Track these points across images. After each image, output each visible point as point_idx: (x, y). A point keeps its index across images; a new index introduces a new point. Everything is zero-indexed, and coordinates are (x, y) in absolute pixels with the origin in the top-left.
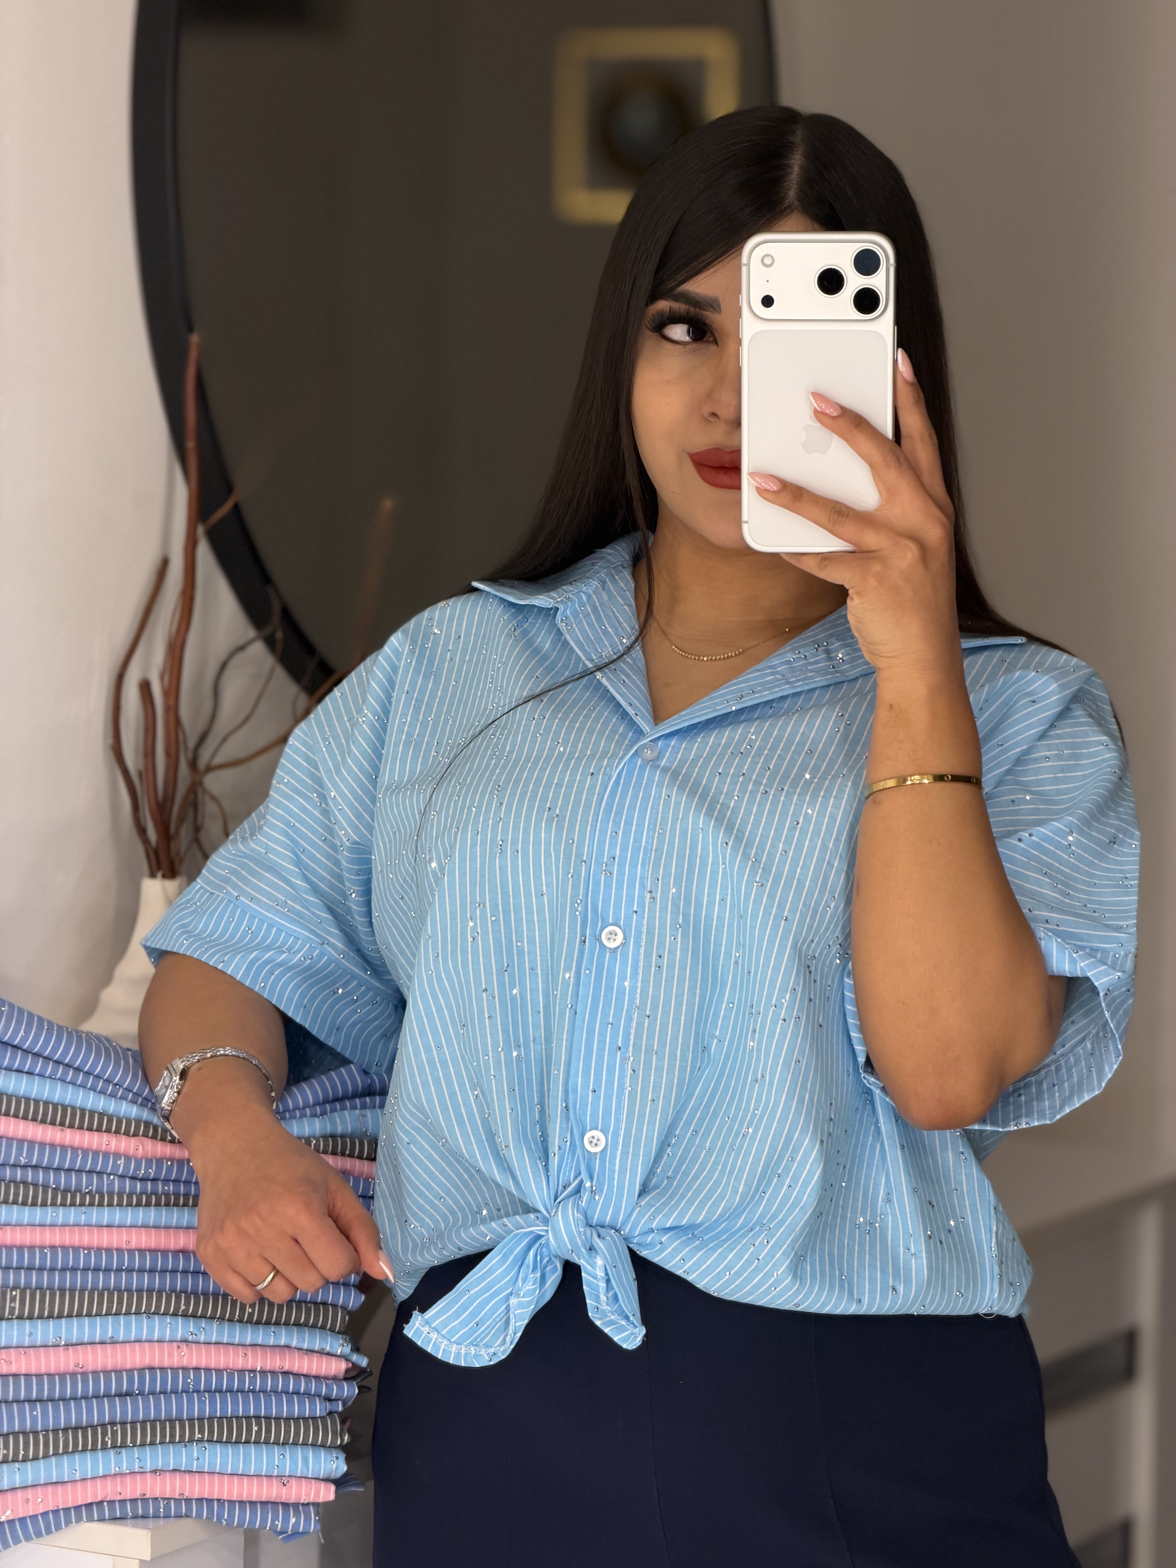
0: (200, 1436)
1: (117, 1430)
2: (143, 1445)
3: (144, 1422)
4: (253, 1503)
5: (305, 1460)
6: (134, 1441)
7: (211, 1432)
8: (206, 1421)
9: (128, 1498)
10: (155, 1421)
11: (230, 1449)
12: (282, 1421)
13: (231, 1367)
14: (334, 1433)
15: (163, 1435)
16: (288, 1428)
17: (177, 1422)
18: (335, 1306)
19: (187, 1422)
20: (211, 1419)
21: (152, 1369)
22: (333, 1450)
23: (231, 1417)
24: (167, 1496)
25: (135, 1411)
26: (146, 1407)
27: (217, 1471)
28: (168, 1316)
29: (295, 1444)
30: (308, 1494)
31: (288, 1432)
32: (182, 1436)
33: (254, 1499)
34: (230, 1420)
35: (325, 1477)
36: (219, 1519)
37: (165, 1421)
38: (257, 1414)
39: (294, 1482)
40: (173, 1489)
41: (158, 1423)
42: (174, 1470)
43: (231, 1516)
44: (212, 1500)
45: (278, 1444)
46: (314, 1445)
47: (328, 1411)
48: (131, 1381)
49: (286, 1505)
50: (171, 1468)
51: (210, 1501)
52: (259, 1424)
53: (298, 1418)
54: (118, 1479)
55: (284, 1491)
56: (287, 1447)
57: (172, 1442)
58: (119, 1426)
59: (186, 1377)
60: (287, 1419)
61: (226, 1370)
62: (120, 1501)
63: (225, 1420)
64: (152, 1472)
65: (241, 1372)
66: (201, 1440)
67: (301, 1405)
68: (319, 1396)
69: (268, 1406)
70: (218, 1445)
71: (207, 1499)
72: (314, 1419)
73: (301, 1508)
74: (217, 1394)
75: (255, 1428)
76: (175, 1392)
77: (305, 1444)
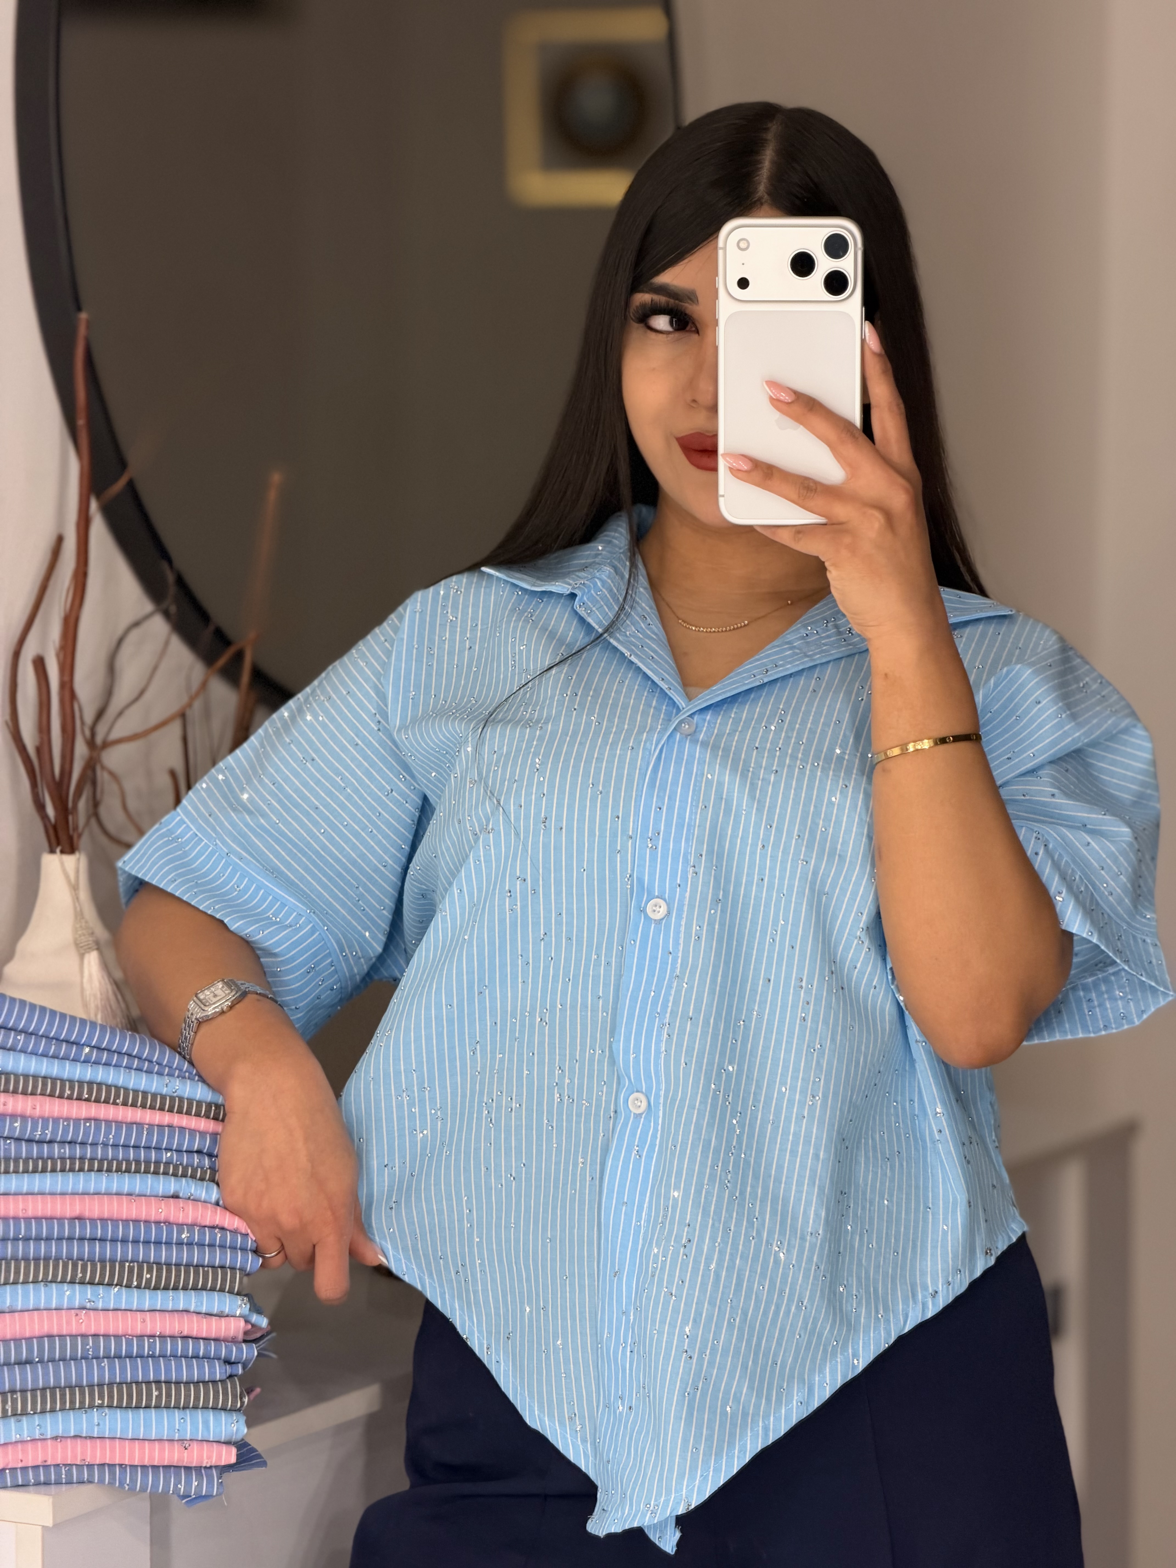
0: (100, 1402)
1: (17, 1399)
2: (43, 1412)
3: (44, 1390)
4: (155, 1468)
5: (206, 1423)
6: (34, 1407)
7: (111, 1397)
8: (105, 1387)
9: (30, 1465)
10: (55, 1388)
11: (130, 1413)
12: (182, 1385)
13: (130, 1332)
14: (234, 1396)
15: (63, 1402)
16: (188, 1391)
17: (77, 1389)
18: (233, 1269)
19: (87, 1389)
20: (110, 1384)
21: (50, 1337)
22: (234, 1413)
23: (131, 1383)
24: (69, 1462)
25: (35, 1379)
26: (46, 1374)
27: (118, 1436)
28: (65, 1284)
29: (195, 1407)
30: (209, 1457)
31: (188, 1396)
32: (82, 1402)
33: (156, 1464)
34: (129, 1385)
35: (227, 1440)
36: (122, 1484)
37: (65, 1387)
38: (157, 1378)
39: (195, 1445)
40: (75, 1456)
41: (58, 1390)
42: (76, 1437)
43: (133, 1480)
44: (115, 1465)
45: (179, 1408)
46: (214, 1408)
47: (228, 1374)
48: (30, 1349)
49: (188, 1469)
50: (72, 1434)
51: (112, 1466)
52: (159, 1389)
53: (198, 1382)
54: (20, 1446)
55: (186, 1455)
56: (188, 1411)
57: (72, 1408)
58: (19, 1394)
59: (84, 1345)
60: (187, 1383)
61: (125, 1336)
62: (22, 1468)
63: (124, 1385)
64: (52, 1438)
65: (140, 1337)
66: (101, 1406)
67: (201, 1368)
68: (219, 1359)
69: (168, 1370)
70: (118, 1411)
71: (109, 1465)
72: (214, 1382)
73: (203, 1471)
74: (116, 1360)
75: (155, 1393)
76: (74, 1358)
77: (205, 1407)
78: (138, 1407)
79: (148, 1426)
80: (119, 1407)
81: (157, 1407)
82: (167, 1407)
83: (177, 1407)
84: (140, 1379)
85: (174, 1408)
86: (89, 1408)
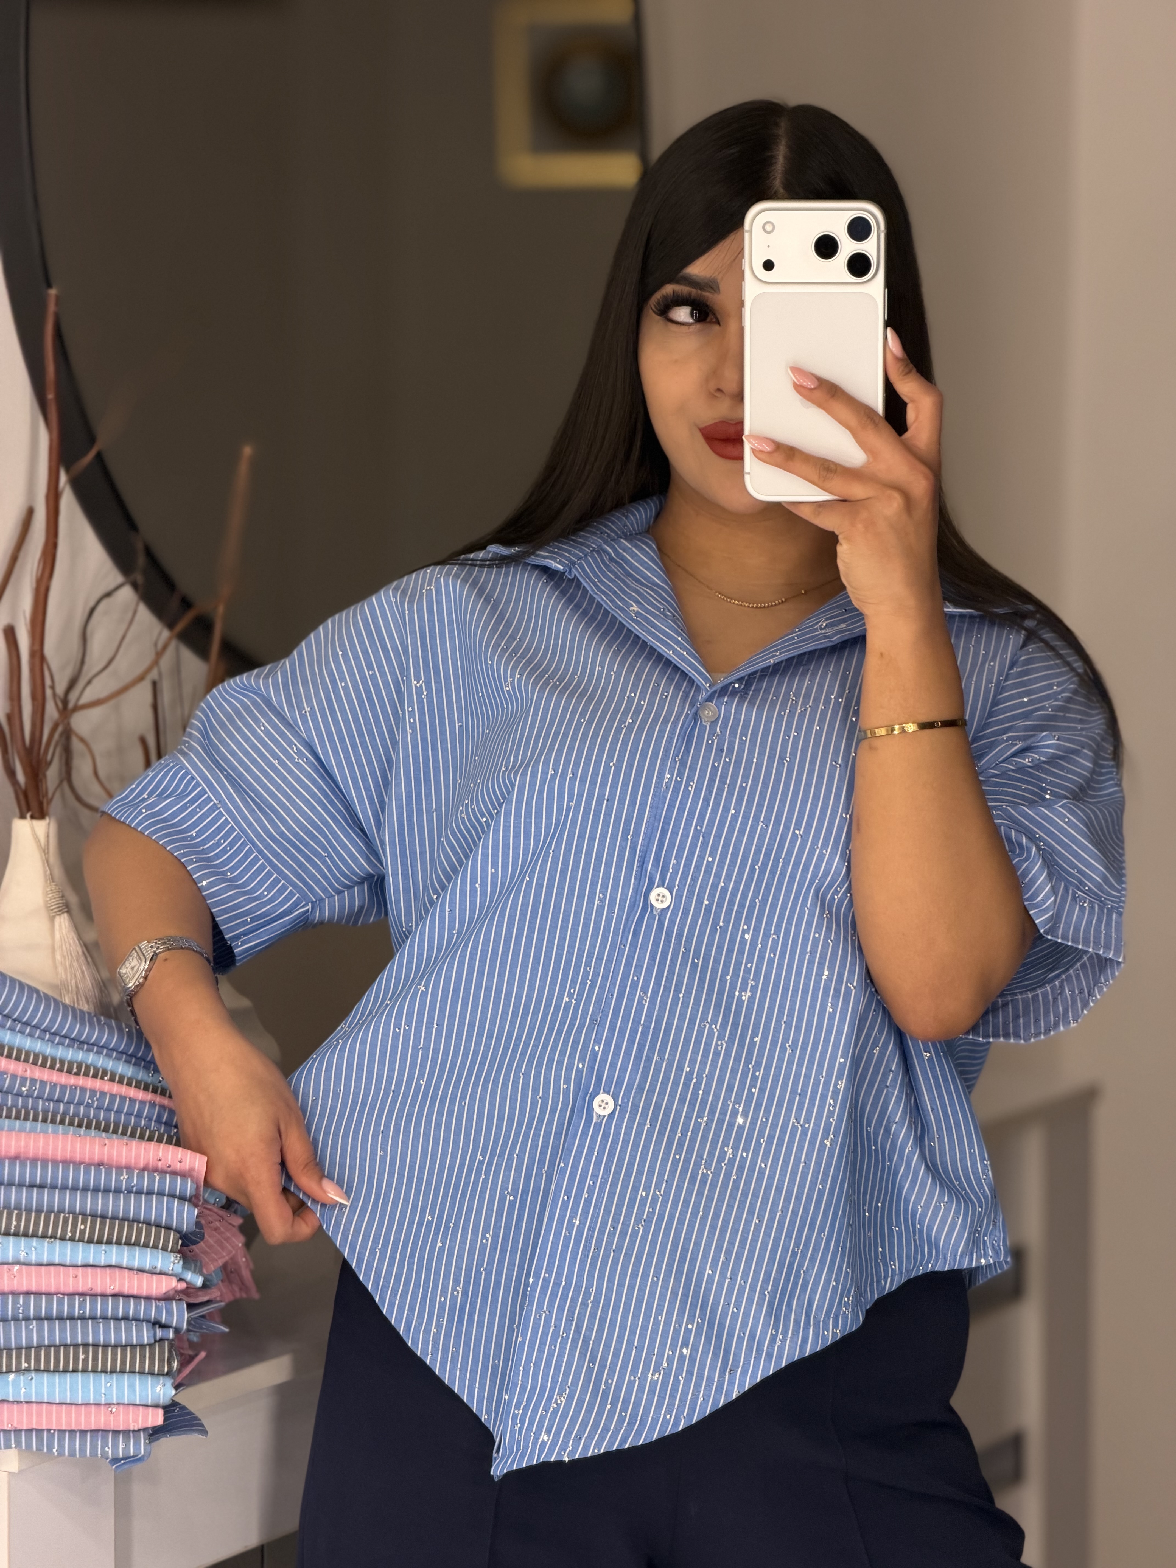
0: (26, 1365)
4: (82, 1432)
5: (132, 1387)
7: (38, 1361)
8: (33, 1349)
11: (56, 1376)
14: (161, 1360)
16: (114, 1355)
17: (5, 1352)
19: (14, 1352)
20: (38, 1347)
22: (161, 1378)
23: (61, 1345)
27: (45, 1400)
29: (120, 1371)
30: (135, 1421)
31: (114, 1360)
32: (9, 1366)
34: (57, 1347)
35: (155, 1402)
36: (49, 1449)
38: (85, 1342)
39: (121, 1409)
43: (61, 1445)
44: (42, 1430)
45: (105, 1372)
46: (141, 1373)
47: (158, 1338)
49: (114, 1432)
51: (38, 1431)
52: (86, 1353)
53: (126, 1346)
56: (112, 1375)
59: (15, 1302)
60: (115, 1346)
63: (52, 1348)
65: (72, 1295)
66: (27, 1370)
67: (128, 1331)
68: (148, 1321)
69: (96, 1333)
71: (36, 1430)
72: (142, 1346)
73: (130, 1434)
74: (46, 1321)
75: (83, 1356)
77: (131, 1372)
78: (65, 1371)
79: (74, 1390)
80: (46, 1371)
81: (83, 1371)
82: (94, 1371)
83: (103, 1371)
84: (69, 1342)
85: (100, 1372)
86: (15, 1371)
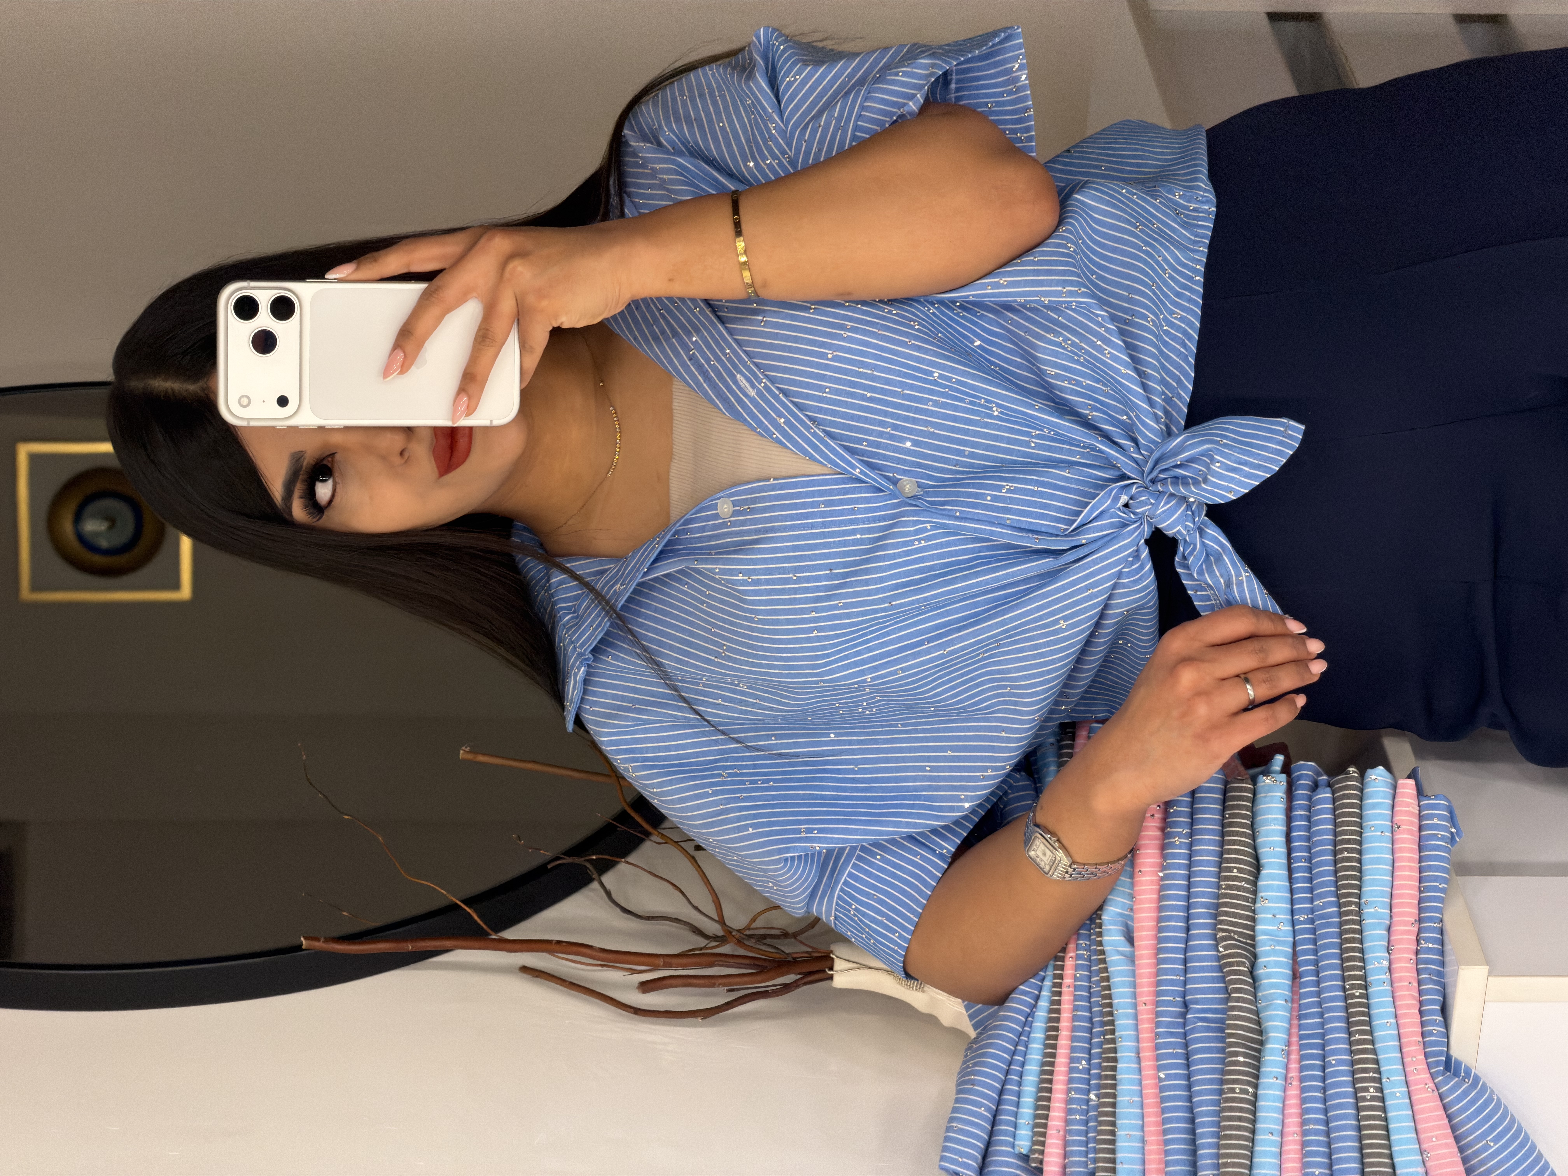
0: (1355, 906)
1: (1350, 984)
2: (1363, 960)
3: (1343, 959)
5: (1376, 806)
6: (1360, 969)
7: (1350, 895)
8: (1340, 900)
10: (1341, 948)
11: (1367, 877)
12: (1338, 829)
14: (1348, 779)
17: (1342, 927)
19: (1342, 918)
20: (1338, 896)
22: (1365, 780)
27: (1389, 890)
30: (1409, 806)
32: (1355, 922)
34: (1338, 878)
35: (1391, 788)
36: (1442, 891)
37: (1341, 939)
38: (1332, 853)
39: (1397, 818)
40: (1408, 933)
41: (1343, 945)
42: (1389, 931)
43: (1436, 879)
44: (1420, 897)
47: (1327, 786)
49: (1421, 827)
50: (1386, 933)
51: (1421, 899)
52: (1342, 850)
53: (1335, 814)
54: (1396, 983)
55: (1407, 828)
56: (1364, 823)
57: (1360, 932)
58: (1346, 982)
60: (1336, 824)
63: (1339, 883)
64: (1389, 952)
66: (1359, 905)
67: (1320, 812)
68: (1311, 796)
69: (1323, 843)
70: (1364, 888)
71: (1419, 902)
72: (1335, 798)
73: (1423, 813)
75: (1346, 854)
78: (1360, 870)
79: (1378, 861)
80: (1360, 888)
81: (1360, 852)
82: (1360, 843)
83: (1360, 834)
84: (1332, 868)
85: (1361, 836)
86: (1360, 916)
